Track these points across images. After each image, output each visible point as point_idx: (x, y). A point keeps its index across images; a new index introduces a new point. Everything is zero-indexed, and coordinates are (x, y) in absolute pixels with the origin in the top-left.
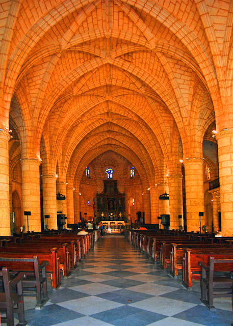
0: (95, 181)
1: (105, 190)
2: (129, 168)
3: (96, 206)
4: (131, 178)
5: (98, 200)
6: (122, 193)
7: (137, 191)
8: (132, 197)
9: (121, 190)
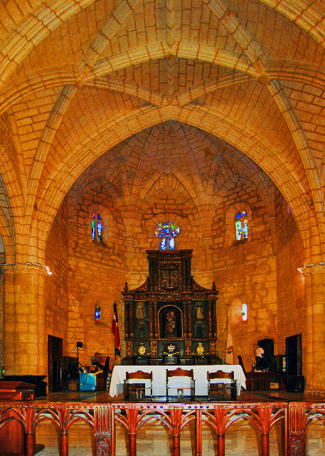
0: (119, 255)
1: (151, 281)
2: (231, 214)
3: (121, 325)
4: (237, 243)
5: (130, 308)
6: (209, 287)
7: (259, 279)
8: (241, 297)
9: (203, 280)
